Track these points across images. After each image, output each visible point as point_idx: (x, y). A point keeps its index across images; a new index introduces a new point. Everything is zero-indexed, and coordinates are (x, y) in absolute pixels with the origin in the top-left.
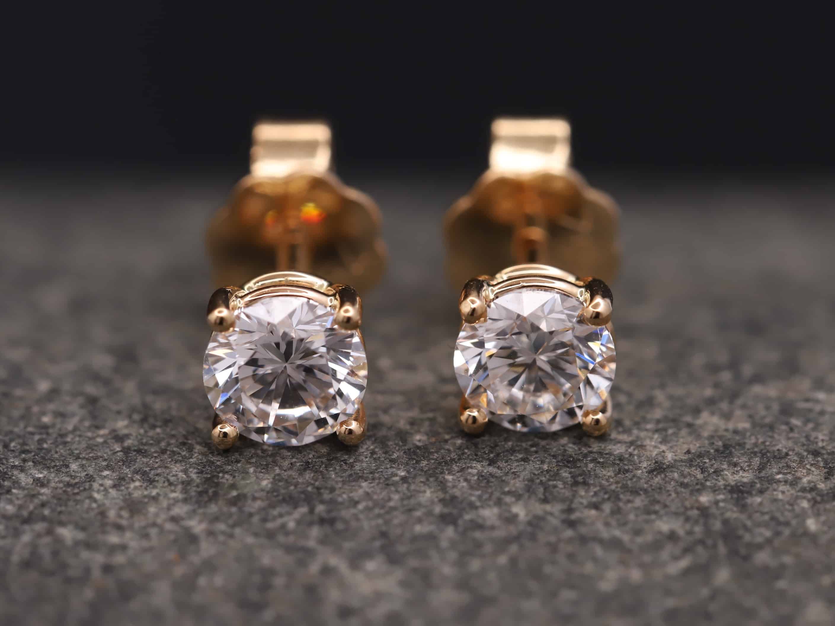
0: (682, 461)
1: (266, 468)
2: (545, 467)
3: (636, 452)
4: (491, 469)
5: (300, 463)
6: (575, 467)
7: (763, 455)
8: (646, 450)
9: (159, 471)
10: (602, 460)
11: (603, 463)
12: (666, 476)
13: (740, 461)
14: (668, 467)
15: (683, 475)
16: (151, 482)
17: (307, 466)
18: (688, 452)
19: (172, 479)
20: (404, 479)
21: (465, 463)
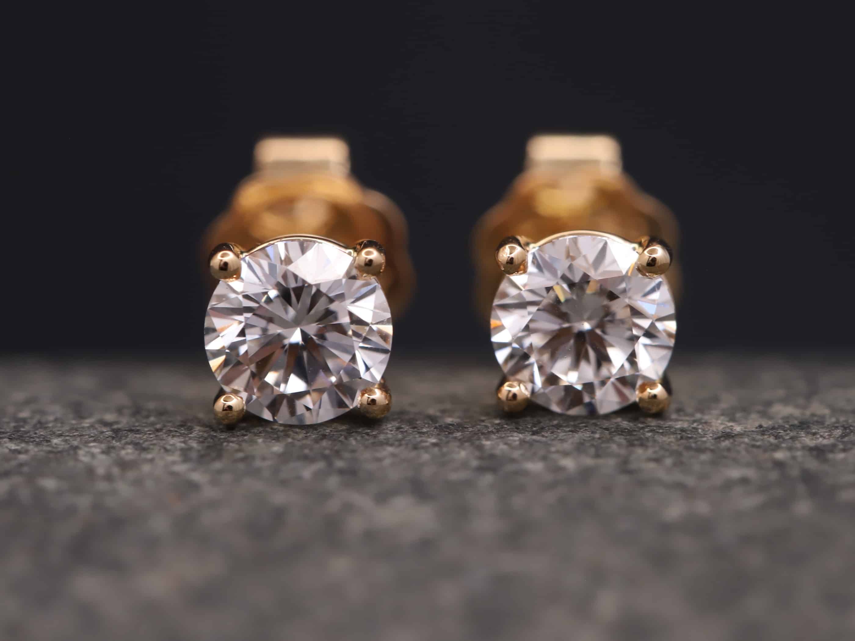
0: (753, 431)
1: (277, 439)
2: (597, 436)
3: (700, 427)
4: (534, 437)
5: (316, 435)
6: (631, 435)
7: (845, 428)
8: (711, 426)
9: (155, 442)
10: (661, 431)
11: (662, 433)
12: (735, 441)
13: (819, 431)
14: (736, 435)
15: (754, 439)
16: (145, 449)
17: (324, 437)
18: (761, 426)
19: (168, 447)
20: (435, 445)
21: (505, 434)
